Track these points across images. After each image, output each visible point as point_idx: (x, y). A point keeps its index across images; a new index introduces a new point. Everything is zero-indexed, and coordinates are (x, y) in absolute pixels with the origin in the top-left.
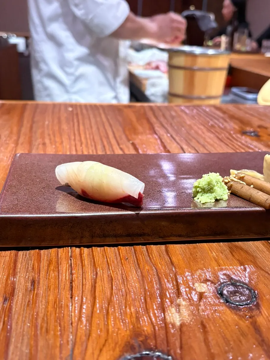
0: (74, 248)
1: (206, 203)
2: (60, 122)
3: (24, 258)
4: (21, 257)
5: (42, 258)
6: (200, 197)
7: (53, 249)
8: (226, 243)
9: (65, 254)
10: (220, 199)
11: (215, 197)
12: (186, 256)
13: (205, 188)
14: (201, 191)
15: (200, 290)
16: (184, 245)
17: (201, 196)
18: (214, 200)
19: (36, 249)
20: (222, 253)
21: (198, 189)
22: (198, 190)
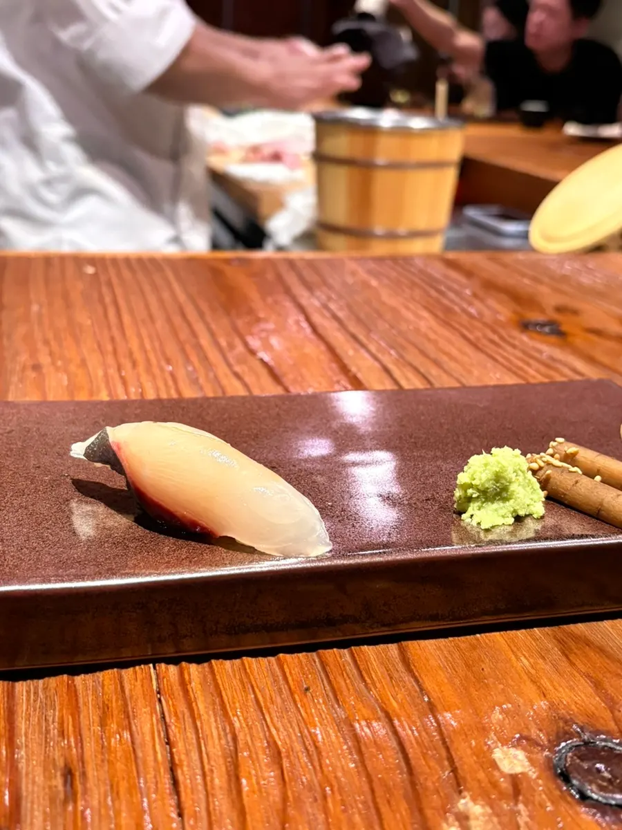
0: (163, 665)
1: (493, 527)
2: (68, 305)
3: (32, 701)
4: (24, 698)
5: (81, 701)
6: (476, 513)
7: (107, 672)
8: (547, 629)
9: (142, 686)
10: (527, 516)
11: (515, 511)
12: (456, 672)
13: (488, 488)
14: (478, 497)
15: (510, 767)
16: (446, 640)
17: (479, 509)
18: (513, 520)
19: (62, 673)
20: (543, 658)
21: (470, 491)
22: (469, 494)
